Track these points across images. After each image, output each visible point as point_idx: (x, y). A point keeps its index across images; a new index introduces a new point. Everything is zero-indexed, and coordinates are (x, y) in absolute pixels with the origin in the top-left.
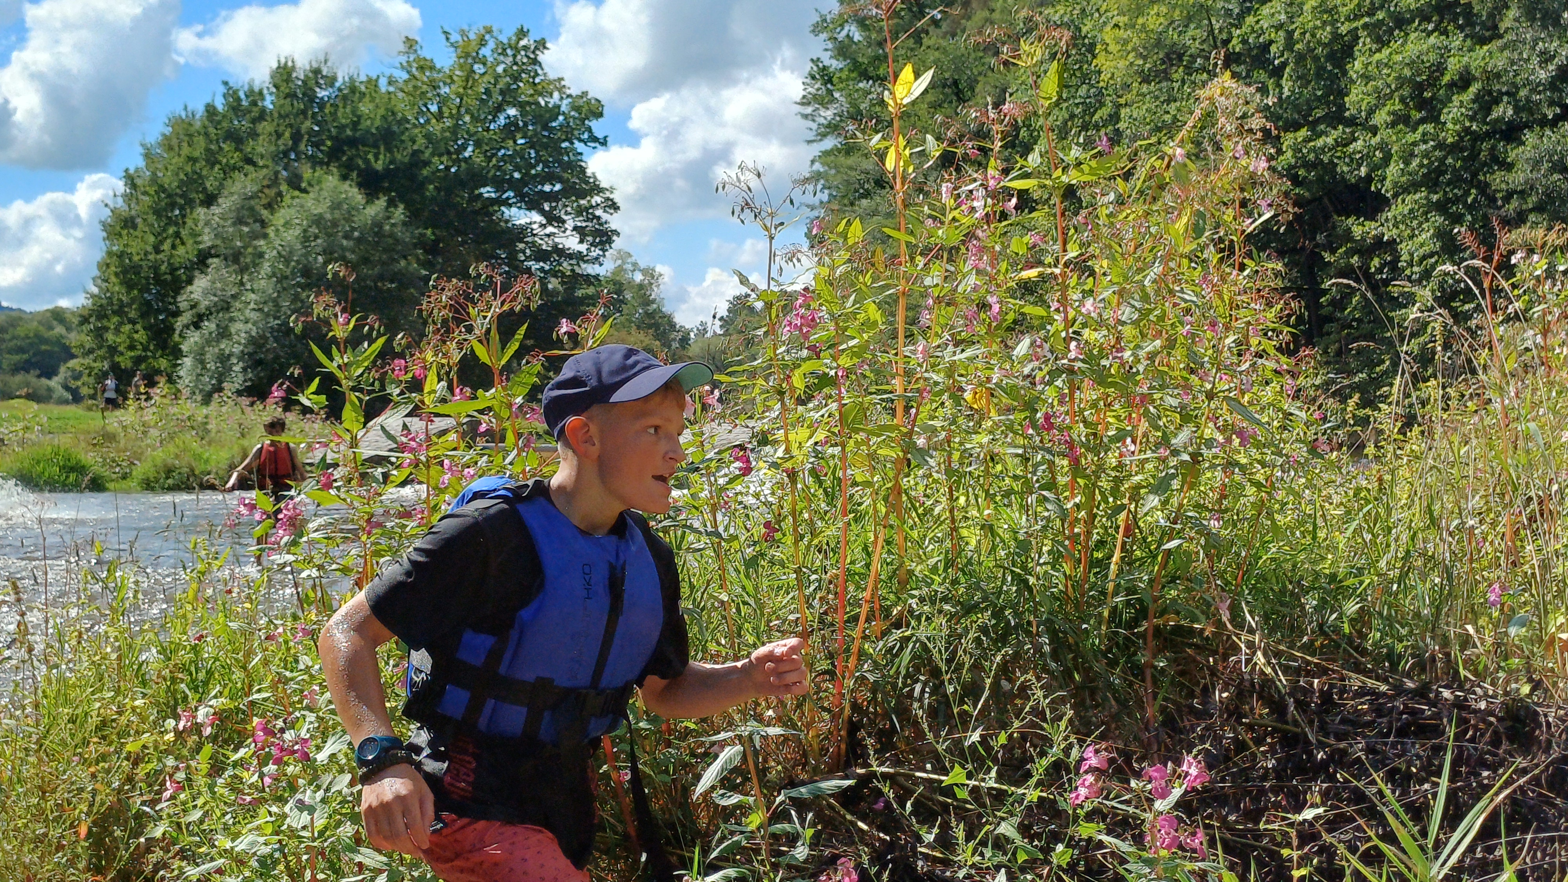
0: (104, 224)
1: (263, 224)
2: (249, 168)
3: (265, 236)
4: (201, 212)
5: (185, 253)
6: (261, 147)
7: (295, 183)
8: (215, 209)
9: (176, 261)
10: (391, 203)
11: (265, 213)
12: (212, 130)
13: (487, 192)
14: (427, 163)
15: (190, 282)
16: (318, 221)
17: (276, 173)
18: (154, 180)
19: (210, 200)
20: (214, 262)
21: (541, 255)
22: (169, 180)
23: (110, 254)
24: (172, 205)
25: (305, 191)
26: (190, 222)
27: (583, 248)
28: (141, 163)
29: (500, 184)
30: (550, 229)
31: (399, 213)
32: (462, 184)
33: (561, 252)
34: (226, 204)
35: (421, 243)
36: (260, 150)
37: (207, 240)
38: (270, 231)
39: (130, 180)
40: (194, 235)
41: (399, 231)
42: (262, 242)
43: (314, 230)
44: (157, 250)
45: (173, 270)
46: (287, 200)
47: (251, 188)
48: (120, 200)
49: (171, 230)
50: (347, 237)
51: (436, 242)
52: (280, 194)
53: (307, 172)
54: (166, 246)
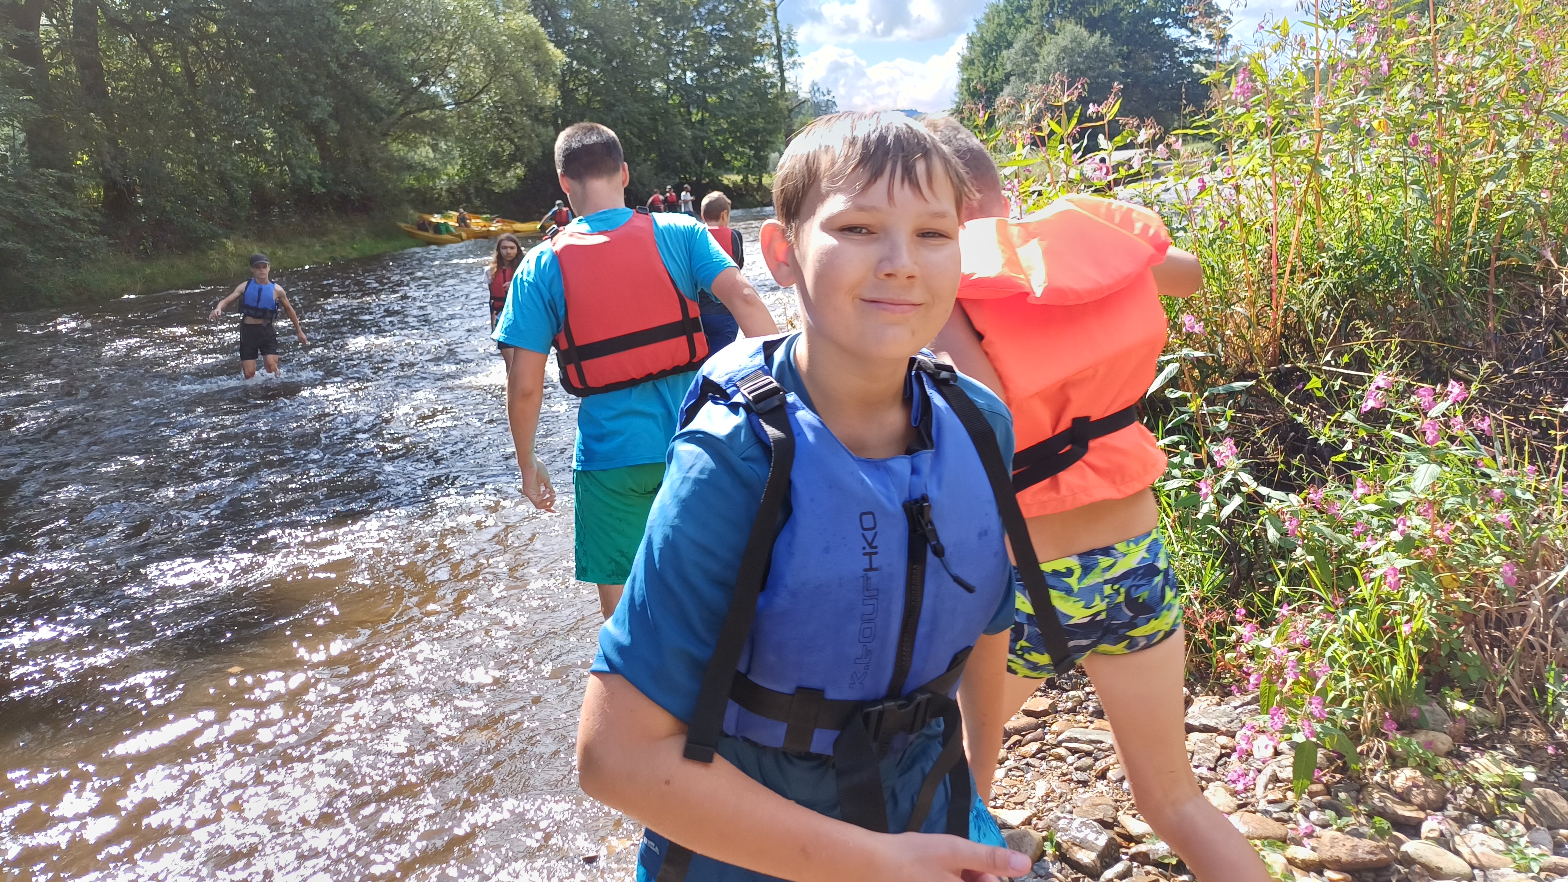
0: (958, 64)
1: (1037, 55)
2: (1029, 26)
3: (1038, 61)
4: (1004, 52)
5: (998, 75)
6: (1034, 13)
7: (1052, 30)
8: (1012, 51)
9: (995, 80)
10: (1103, 34)
11: (1037, 49)
12: (1009, 8)
13: (1157, 21)
14: (1122, 9)
15: (1002, 90)
16: (1064, 50)
17: (1042, 26)
18: (982, 37)
19: (1010, 45)
20: (1013, 79)
21: (1188, 53)
22: (988, 37)
23: (963, 79)
24: (992, 51)
25: (1057, 34)
26: (1000, 59)
27: (1212, 47)
28: (975, 30)
29: (1164, 16)
30: (1193, 38)
31: (1108, 39)
32: (1143, 19)
33: (1199, 50)
34: (1017, 46)
35: (1120, 54)
36: (1034, 15)
37: (1009, 67)
38: (1040, 58)
39: (971, 40)
40: (1002, 65)
41: (1107, 49)
42: (1037, 65)
43: (1063, 55)
44: (985, 76)
45: (993, 84)
46: (1048, 40)
47: (1029, 36)
48: (965, 51)
49: (992, 64)
50: (1080, 56)
51: (1129, 53)
52: (1044, 38)
53: (1058, 24)
54: (989, 73)
